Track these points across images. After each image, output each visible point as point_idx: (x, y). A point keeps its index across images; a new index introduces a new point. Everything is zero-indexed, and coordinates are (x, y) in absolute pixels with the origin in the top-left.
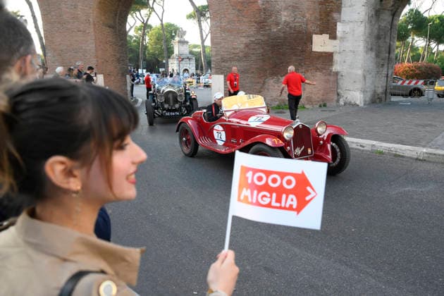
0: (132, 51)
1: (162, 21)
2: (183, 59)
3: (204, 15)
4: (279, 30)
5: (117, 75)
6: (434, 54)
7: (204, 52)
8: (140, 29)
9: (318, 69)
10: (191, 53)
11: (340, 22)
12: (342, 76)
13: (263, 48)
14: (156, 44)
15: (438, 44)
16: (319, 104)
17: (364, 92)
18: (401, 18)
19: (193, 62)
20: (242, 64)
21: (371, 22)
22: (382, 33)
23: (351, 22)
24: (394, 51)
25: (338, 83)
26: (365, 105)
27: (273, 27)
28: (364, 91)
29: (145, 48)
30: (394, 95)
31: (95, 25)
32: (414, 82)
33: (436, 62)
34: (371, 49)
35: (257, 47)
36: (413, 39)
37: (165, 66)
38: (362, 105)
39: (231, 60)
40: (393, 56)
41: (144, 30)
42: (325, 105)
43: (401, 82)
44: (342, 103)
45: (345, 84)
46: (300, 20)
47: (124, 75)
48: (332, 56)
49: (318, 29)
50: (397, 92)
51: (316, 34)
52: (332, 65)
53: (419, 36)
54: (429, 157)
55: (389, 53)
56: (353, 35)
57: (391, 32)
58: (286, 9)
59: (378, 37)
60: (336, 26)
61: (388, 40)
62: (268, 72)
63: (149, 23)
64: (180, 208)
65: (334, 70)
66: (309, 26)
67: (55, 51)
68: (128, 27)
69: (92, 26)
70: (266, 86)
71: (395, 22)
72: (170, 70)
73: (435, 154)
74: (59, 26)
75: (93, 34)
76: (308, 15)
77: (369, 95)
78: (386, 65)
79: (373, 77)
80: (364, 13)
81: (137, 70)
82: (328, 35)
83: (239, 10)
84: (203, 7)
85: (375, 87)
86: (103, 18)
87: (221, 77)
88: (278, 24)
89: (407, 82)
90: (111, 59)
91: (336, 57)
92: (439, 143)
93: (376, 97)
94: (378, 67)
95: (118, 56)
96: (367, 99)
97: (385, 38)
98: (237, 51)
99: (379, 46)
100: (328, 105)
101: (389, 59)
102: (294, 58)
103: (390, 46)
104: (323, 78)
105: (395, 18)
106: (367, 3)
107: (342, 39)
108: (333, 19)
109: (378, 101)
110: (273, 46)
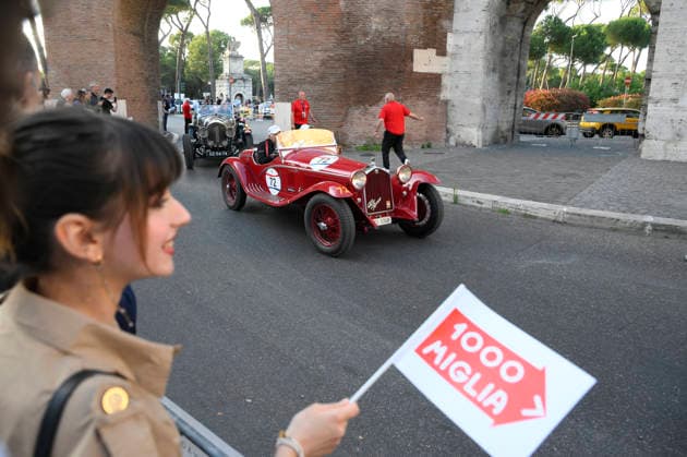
0: (165, 68)
1: (207, 27)
2: (235, 81)
3: (265, 21)
4: (367, 43)
5: (146, 100)
6: (579, 77)
7: (265, 71)
8: (177, 39)
9: (419, 96)
10: (247, 71)
11: (451, 32)
12: (453, 106)
13: (345, 67)
14: (199, 59)
15: (585, 65)
16: (421, 144)
18: (535, 28)
19: (249, 85)
20: (317, 88)
21: (494, 32)
22: (508, 48)
23: (467, 32)
24: (525, 73)
25: (447, 116)
26: (484, 146)
27: (360, 37)
28: (483, 127)
29: (184, 64)
30: (525, 133)
31: (114, 31)
32: (552, 115)
33: (581, 89)
34: (494, 70)
35: (337, 65)
36: (551, 57)
37: (211, 89)
39: (301, 82)
40: (523, 79)
41: (183, 40)
42: (429, 146)
43: (533, 115)
44: (452, 142)
45: (457, 116)
46: (396, 29)
47: (154, 102)
48: (440, 79)
49: (421, 42)
50: (528, 129)
51: (420, 48)
52: (439, 91)
53: (558, 52)
54: (570, 219)
55: (518, 76)
56: (469, 50)
57: (521, 47)
58: (378, 13)
59: (504, 54)
60: (446, 37)
61: (517, 58)
62: (352, 99)
63: (189, 30)
64: (230, 284)
65: (442, 98)
66: (409, 37)
67: (60, 66)
68: (160, 36)
69: (112, 34)
70: (349, 118)
71: (527, 34)
72: (217, 95)
73: (579, 215)
74: (66, 32)
75: (112, 44)
76: (407, 23)
77: (490, 132)
78: (513, 93)
79: (495, 108)
80: (484, 21)
81: (173, 95)
83: (313, 15)
84: (264, 9)
85: (498, 121)
86: (126, 22)
88: (366, 34)
89: (543, 115)
90: (137, 79)
91: (445, 81)
92: (586, 199)
93: (500, 135)
94: (502, 94)
95: (147, 74)
96: (488, 138)
97: (512, 55)
98: (311, 70)
99: (505, 66)
100: (433, 145)
101: (518, 83)
102: (388, 81)
103: (519, 66)
104: (427, 108)
105: (527, 27)
106: (488, 8)
107: (454, 55)
108: (442, 28)
109: (502, 140)
110: (359, 64)
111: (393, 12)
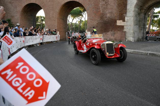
4: (107, 19)
9: (118, 30)
11: (126, 16)
12: (127, 33)
13: (102, 24)
16: (119, 41)
17: (134, 37)
21: (136, 16)
22: (141, 20)
23: (130, 16)
25: (125, 35)
29: (81, 27)
31: (57, 19)
34: (137, 25)
35: (100, 24)
38: (133, 41)
41: (80, 22)
44: (127, 41)
45: (127, 35)
46: (113, 16)
48: (124, 27)
49: (119, 19)
52: (123, 29)
55: (144, 26)
56: (130, 20)
57: (144, 20)
58: (109, 13)
59: (140, 21)
60: (125, 18)
62: (103, 31)
65: (124, 31)
66: (116, 18)
67: (48, 25)
75: (57, 21)
76: (115, 15)
78: (143, 30)
79: (138, 33)
80: (133, 14)
82: (122, 21)
83: (95, 14)
85: (139, 36)
86: (60, 17)
87: (90, 32)
88: (106, 17)
90: (62, 28)
91: (125, 27)
93: (139, 39)
94: (139, 30)
96: (136, 40)
97: (142, 21)
98: (94, 25)
99: (140, 24)
100: (122, 41)
101: (144, 28)
102: (111, 27)
103: (144, 24)
104: (120, 33)
105: (146, 15)
106: (134, 11)
107: (127, 22)
108: (124, 16)
109: (140, 41)
110: (105, 24)
111: (112, 13)
